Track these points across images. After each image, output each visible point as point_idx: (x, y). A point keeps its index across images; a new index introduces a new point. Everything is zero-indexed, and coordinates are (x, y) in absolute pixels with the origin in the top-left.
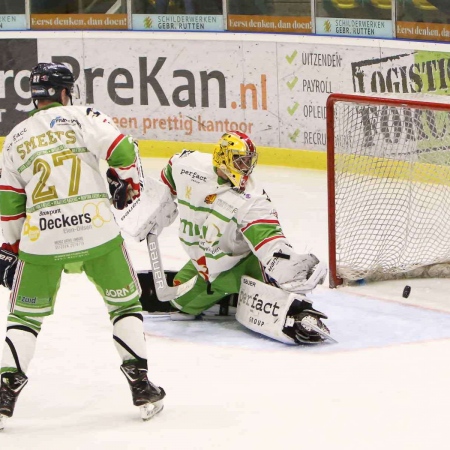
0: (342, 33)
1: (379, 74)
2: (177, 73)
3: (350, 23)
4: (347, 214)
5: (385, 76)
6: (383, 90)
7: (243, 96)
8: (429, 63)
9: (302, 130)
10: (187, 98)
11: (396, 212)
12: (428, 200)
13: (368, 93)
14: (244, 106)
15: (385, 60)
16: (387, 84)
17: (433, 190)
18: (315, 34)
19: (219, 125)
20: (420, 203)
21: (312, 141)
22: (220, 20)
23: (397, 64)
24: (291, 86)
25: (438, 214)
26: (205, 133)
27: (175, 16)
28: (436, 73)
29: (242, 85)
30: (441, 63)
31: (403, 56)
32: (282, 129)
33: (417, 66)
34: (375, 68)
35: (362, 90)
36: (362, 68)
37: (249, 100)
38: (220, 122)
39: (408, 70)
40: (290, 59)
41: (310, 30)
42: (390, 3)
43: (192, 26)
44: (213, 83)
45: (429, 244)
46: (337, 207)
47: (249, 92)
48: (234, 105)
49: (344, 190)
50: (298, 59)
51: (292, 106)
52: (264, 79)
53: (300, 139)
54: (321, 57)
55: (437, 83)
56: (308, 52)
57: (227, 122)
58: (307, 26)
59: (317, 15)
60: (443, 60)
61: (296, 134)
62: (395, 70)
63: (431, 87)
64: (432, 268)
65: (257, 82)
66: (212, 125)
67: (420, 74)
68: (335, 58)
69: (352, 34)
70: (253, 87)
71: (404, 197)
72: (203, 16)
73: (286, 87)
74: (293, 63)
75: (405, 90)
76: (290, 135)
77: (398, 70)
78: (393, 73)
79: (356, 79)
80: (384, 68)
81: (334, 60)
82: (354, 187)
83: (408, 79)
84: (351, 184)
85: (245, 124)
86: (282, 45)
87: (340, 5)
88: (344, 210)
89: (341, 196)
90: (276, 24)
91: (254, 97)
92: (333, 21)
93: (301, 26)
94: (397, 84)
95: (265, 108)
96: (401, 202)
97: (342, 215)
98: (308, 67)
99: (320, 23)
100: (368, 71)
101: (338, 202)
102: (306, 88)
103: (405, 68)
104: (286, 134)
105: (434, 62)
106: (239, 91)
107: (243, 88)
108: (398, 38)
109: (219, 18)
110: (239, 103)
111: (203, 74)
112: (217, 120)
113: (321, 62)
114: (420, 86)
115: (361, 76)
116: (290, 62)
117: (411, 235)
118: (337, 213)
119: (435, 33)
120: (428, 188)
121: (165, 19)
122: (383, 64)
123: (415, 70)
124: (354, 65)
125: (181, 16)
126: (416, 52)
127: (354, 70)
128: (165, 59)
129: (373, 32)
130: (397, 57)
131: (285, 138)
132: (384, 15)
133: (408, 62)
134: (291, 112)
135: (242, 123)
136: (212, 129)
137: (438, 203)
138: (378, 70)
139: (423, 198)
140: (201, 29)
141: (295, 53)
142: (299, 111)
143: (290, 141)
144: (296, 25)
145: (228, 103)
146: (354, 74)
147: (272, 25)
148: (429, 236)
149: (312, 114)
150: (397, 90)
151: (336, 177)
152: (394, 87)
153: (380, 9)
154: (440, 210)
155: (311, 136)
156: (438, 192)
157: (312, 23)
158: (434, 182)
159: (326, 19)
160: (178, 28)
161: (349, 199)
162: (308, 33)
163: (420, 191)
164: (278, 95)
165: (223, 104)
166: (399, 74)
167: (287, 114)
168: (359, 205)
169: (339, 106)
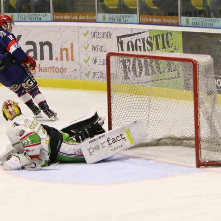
0: (112, 21)
1: (131, 42)
2: (28, 43)
3: (116, 16)
4: (118, 113)
5: (134, 43)
6: (133, 50)
7: (62, 54)
8: (156, 36)
9: (92, 71)
10: (33, 56)
11: (142, 113)
12: (158, 106)
13: (125, 52)
14: (62, 59)
15: (134, 34)
16: (135, 47)
17: (161, 101)
18: (98, 22)
19: (50, 69)
20: (154, 108)
21: (97, 77)
22: (49, 16)
23: (140, 36)
24: (86, 49)
25: (163, 113)
26: (42, 73)
27: (26, 14)
28: (160, 41)
29: (61, 49)
30: (163, 35)
31: (143, 32)
32: (81, 71)
33: (151, 37)
34: (129, 39)
35: (122, 50)
36: (123, 39)
37: (64, 56)
38: (50, 68)
39: (146, 40)
40: (85, 35)
41: (95, 20)
42: (136, 6)
43: (35, 19)
44: (46, 48)
45: (159, 128)
46: (112, 110)
47: (64, 52)
48: (57, 59)
49: (115, 102)
50: (90, 35)
51: (87, 59)
52: (72, 46)
53: (91, 75)
54: (101, 34)
55: (161, 46)
56: (94, 31)
57: (53, 68)
58: (94, 18)
59: (98, 12)
60: (163, 34)
61: (89, 73)
62: (139, 40)
63: (158, 48)
64: (161, 141)
65: (69, 47)
66: (46, 69)
67: (152, 41)
68: (108, 34)
69: (117, 22)
70: (66, 50)
71: (146, 105)
72: (40, 14)
73: (83, 49)
74: (87, 37)
75: (145, 50)
76: (85, 74)
77: (141, 40)
78: (138, 41)
79: (119, 45)
80: (133, 39)
81: (107, 35)
82: (121, 100)
83: (146, 44)
84: (119, 98)
85: (62, 68)
86: (81, 27)
87: (110, 7)
88: (116, 111)
89: (114, 105)
90: (78, 17)
91: (67, 54)
92: (107, 15)
93: (91, 18)
94: (140, 47)
95: (73, 60)
96: (145, 107)
97: (115, 114)
98: (95, 39)
99: (100, 16)
100: (125, 40)
101: (113, 107)
102: (94, 49)
103: (144, 38)
104: (84, 73)
105: (159, 35)
106: (59, 52)
107: (62, 50)
108: (140, 23)
109: (49, 14)
110: (59, 58)
111: (41, 43)
112: (49, 66)
113: (101, 36)
114: (152, 48)
115: (121, 43)
116: (85, 37)
117: (150, 124)
118: (112, 113)
119: (159, 20)
120: (158, 100)
121: (21, 15)
122: (133, 37)
123: (149, 39)
124: (118, 38)
125: (29, 14)
126: (150, 30)
127: (118, 40)
128: (21, 36)
129: (128, 20)
130: (140, 33)
131: (83, 75)
132: (133, 12)
133: (146, 36)
134: (86, 62)
135: (61, 68)
136: (46, 71)
137: (164, 107)
138: (131, 40)
139: (156, 105)
140: (39, 20)
141: (88, 32)
142: (90, 61)
143: (86, 77)
144: (88, 18)
145: (54, 58)
146: (118, 42)
147: (76, 18)
148: (159, 124)
149: (97, 62)
150: (140, 50)
151: (111, 95)
152: (138, 48)
153: (131, 9)
154: (165, 111)
155: (97, 74)
156: (163, 102)
157: (96, 16)
158: (161, 97)
159: (103, 14)
160: (28, 20)
161: (118, 106)
162: (94, 21)
163: (154, 102)
164: (79, 53)
165: (51, 58)
166: (141, 42)
167: (84, 63)
168: (124, 109)
169: (112, 58)
